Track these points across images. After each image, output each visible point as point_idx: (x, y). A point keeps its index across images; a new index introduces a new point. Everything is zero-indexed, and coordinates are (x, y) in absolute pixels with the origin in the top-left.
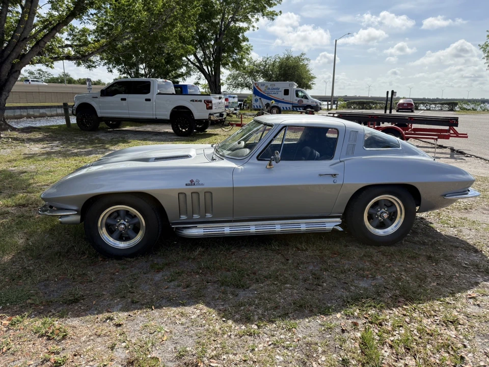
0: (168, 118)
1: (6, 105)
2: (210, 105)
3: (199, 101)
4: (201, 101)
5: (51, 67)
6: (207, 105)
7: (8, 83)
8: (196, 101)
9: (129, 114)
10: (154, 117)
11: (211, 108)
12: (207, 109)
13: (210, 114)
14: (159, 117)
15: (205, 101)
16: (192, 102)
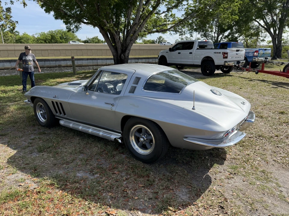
0: (200, 64)
1: (130, 57)
2: (226, 55)
3: (219, 53)
4: (220, 53)
5: (145, 37)
6: (224, 55)
7: (129, 46)
8: (217, 53)
9: (181, 61)
10: (193, 63)
11: (226, 57)
12: (224, 58)
13: (225, 62)
14: (195, 63)
15: (223, 52)
16: (215, 54)
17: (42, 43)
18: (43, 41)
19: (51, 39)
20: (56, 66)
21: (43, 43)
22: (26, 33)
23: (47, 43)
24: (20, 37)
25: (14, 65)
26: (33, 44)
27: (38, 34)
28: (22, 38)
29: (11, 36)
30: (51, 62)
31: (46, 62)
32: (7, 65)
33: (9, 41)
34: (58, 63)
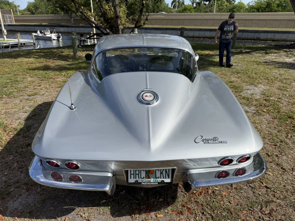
17: (253, 12)
18: (255, 10)
19: (266, 7)
20: (254, 38)
21: (255, 12)
22: (241, 2)
23: (259, 12)
24: (234, 6)
25: (213, 34)
26: (244, 13)
27: (253, 2)
28: (235, 7)
29: (226, 5)
30: (250, 34)
31: (244, 33)
32: (208, 34)
33: (223, 10)
34: (256, 35)
